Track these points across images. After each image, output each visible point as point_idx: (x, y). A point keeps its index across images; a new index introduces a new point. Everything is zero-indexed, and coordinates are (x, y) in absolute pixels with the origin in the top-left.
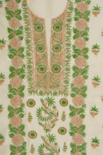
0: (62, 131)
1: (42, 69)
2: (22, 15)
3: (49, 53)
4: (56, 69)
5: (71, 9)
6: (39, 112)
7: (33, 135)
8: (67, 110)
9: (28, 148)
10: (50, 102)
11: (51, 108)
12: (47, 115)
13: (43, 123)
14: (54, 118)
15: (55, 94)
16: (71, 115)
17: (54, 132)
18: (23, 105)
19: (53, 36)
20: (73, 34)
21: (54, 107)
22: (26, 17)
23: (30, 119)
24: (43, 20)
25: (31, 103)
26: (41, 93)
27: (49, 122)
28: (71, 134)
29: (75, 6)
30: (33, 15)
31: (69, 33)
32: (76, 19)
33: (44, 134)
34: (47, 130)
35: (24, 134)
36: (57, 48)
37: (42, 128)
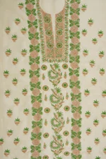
0: (65, 85)
1: (50, 46)
2: (36, 12)
3: (54, 35)
4: (59, 46)
5: (68, 7)
6: (49, 73)
7: (46, 88)
8: (67, 71)
9: (43, 97)
10: (57, 66)
11: (57, 70)
12: (54, 75)
13: (52, 80)
14: (59, 77)
15: (59, 61)
16: (70, 74)
17: (60, 86)
18: (39, 69)
19: (57, 25)
20: (69, 24)
21: (59, 70)
22: (39, 13)
23: (44, 78)
24: (50, 15)
25: (44, 68)
26: (50, 61)
27: (56, 80)
28: (71, 87)
29: (70, 5)
30: (43, 12)
31: (67, 23)
32: (71, 14)
34: (55, 85)
35: (40, 88)
36: (59, 33)
37: (52, 83)
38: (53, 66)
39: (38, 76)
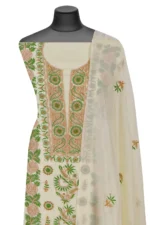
1: (59, 131)
2: (35, 65)
3: (67, 110)
4: (76, 131)
6: (57, 180)
7: (49, 206)
10: (70, 169)
11: (71, 176)
12: (66, 185)
13: (62, 193)
14: (74, 187)
15: (75, 160)
17: (72, 203)
18: (38, 172)
19: (73, 90)
20: (97, 87)
21: (75, 176)
22: (39, 66)
23: (47, 187)
24: (60, 71)
25: (48, 170)
26: (59, 160)
27: (67, 192)
30: (48, 65)
33: (61, 204)
34: (65, 201)
35: (39, 204)
36: (77, 106)
37: (59, 198)
38: (65, 169)
39: (38, 184)
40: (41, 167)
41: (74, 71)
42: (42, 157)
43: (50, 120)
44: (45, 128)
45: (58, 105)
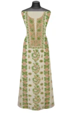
40: (27, 50)
41: (38, 19)
42: (27, 47)
43: (30, 35)
44: (28, 38)
45: (33, 30)
